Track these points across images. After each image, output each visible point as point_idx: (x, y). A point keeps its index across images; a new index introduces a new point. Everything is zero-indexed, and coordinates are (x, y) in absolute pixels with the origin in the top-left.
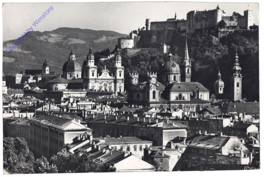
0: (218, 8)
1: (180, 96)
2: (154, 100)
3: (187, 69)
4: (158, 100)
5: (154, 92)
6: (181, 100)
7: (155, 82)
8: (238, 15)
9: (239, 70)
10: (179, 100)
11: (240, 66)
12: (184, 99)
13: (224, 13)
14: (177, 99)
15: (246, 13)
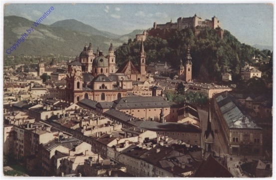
0: (195, 15)
1: (103, 86)
2: (79, 90)
3: (142, 59)
4: (82, 90)
5: (78, 83)
6: (104, 89)
7: (79, 75)
8: (208, 20)
9: (190, 60)
10: (102, 89)
11: (191, 56)
12: (106, 88)
13: (200, 18)
14: (100, 88)
15: (213, 19)
